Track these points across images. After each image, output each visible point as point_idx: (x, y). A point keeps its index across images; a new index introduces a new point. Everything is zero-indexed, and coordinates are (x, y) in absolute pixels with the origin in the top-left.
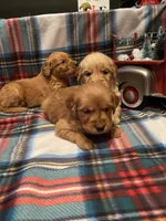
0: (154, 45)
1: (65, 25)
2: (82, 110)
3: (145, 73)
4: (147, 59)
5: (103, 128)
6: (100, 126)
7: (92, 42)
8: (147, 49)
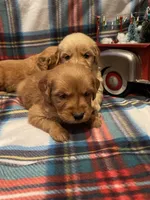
0: (140, 27)
1: (46, 6)
2: (57, 95)
3: (130, 56)
4: (133, 42)
5: (82, 117)
6: (79, 114)
7: (75, 25)
8: (132, 32)
